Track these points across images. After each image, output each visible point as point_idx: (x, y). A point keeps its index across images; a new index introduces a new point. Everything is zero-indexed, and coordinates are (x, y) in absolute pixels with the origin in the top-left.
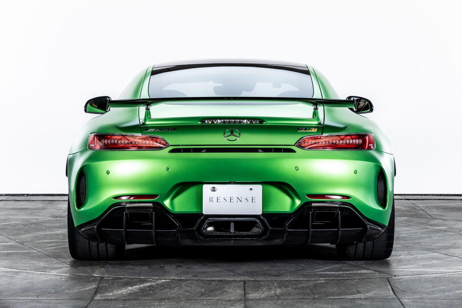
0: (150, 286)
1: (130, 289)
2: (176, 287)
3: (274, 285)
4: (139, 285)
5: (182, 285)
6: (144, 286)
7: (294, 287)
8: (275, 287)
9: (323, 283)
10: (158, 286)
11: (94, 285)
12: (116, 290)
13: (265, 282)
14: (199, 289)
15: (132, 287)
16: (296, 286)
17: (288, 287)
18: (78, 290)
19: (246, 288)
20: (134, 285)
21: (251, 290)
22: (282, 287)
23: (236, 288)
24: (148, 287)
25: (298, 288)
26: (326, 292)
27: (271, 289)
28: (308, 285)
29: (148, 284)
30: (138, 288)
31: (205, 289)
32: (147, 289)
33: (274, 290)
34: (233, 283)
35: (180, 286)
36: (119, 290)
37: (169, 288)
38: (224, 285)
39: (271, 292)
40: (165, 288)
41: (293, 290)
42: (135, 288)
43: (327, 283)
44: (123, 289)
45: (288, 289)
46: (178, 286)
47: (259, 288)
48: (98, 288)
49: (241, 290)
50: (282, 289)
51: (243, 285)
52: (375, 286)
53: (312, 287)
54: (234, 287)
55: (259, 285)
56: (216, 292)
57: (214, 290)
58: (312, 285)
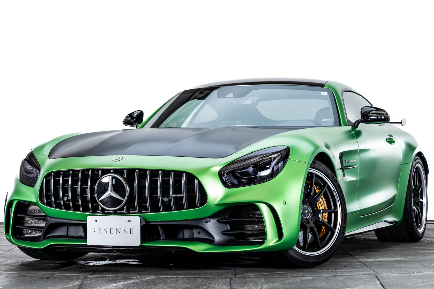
0: (134, 282)
1: (114, 286)
2: (161, 284)
3: (260, 281)
4: (123, 282)
5: (167, 282)
6: (128, 283)
7: (281, 283)
8: (262, 283)
9: (311, 279)
10: (143, 282)
11: (77, 283)
12: (99, 287)
13: (251, 279)
14: (184, 285)
15: (116, 283)
16: (283, 282)
17: (275, 283)
18: (61, 287)
19: (232, 284)
20: (118, 282)
21: (237, 286)
22: (269, 283)
23: (222, 284)
24: (133, 283)
25: (285, 284)
26: (314, 287)
27: (257, 284)
28: (295, 281)
29: (133, 281)
30: (122, 284)
31: (190, 285)
32: (132, 285)
33: (260, 286)
34: (219, 280)
35: (165, 282)
36: (103, 287)
37: (154, 285)
38: (210, 282)
39: (258, 287)
40: (149, 284)
41: (280, 286)
42: (120, 285)
43: (315, 279)
44: (106, 285)
45: (275, 284)
46: (163, 283)
47: (245, 284)
48: (81, 285)
49: (227, 286)
50: (269, 284)
51: (229, 281)
52: (363, 282)
53: (299, 283)
54: (220, 283)
55: (246, 281)
56: (202, 287)
57: (200, 286)
58: (299, 281)
